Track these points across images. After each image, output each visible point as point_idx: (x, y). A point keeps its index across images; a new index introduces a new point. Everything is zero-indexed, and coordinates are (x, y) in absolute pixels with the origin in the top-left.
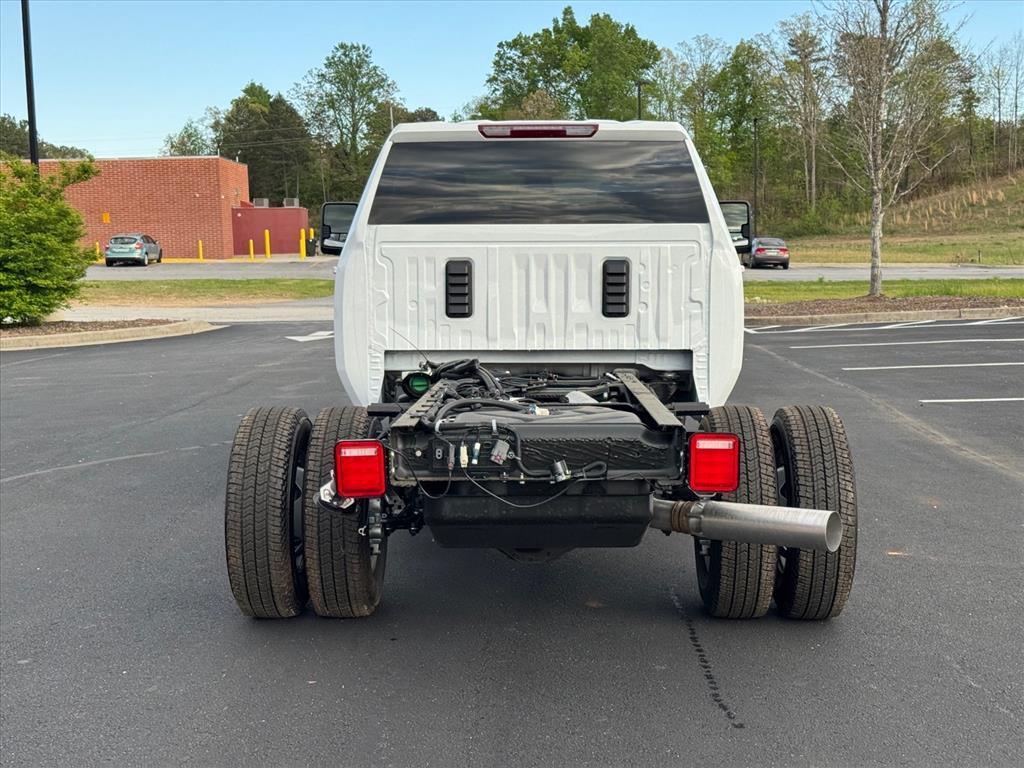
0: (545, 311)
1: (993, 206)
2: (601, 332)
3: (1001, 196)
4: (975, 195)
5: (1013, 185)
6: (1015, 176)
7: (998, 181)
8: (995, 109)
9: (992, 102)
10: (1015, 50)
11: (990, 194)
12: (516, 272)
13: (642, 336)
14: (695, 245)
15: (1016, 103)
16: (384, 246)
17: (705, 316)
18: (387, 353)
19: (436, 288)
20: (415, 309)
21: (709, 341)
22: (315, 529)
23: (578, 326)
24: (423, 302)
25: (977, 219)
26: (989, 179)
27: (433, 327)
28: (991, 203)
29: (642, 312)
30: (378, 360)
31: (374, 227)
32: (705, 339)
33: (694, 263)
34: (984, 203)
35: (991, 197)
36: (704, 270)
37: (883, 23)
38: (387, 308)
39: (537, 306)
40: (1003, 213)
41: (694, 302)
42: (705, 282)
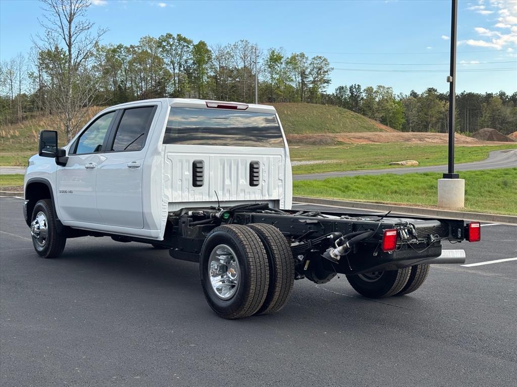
0: (230, 184)
1: (14, 139)
2: (249, 193)
3: (17, 134)
4: (4, 132)
5: (22, 128)
6: (23, 124)
7: (14, 126)
8: (10, 90)
9: (8, 86)
10: (18, 62)
11: (12, 132)
12: (220, 167)
13: (263, 194)
14: (280, 157)
15: (20, 88)
16: (170, 154)
17: (283, 186)
18: (169, 203)
19: (189, 174)
20: (181, 183)
21: (285, 196)
22: (281, 274)
23: (241, 190)
24: (184, 179)
25: (6, 144)
26: (10, 124)
27: (187, 191)
28: (12, 137)
29: (263, 184)
30: (165, 207)
31: (165, 145)
32: (284, 195)
33: (280, 164)
34: (9, 136)
35: (12, 133)
36: (283, 167)
37: (70, 51)
38: (169, 183)
39: (227, 182)
40: (19, 142)
41: (279, 180)
42: (283, 172)
